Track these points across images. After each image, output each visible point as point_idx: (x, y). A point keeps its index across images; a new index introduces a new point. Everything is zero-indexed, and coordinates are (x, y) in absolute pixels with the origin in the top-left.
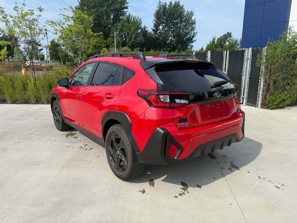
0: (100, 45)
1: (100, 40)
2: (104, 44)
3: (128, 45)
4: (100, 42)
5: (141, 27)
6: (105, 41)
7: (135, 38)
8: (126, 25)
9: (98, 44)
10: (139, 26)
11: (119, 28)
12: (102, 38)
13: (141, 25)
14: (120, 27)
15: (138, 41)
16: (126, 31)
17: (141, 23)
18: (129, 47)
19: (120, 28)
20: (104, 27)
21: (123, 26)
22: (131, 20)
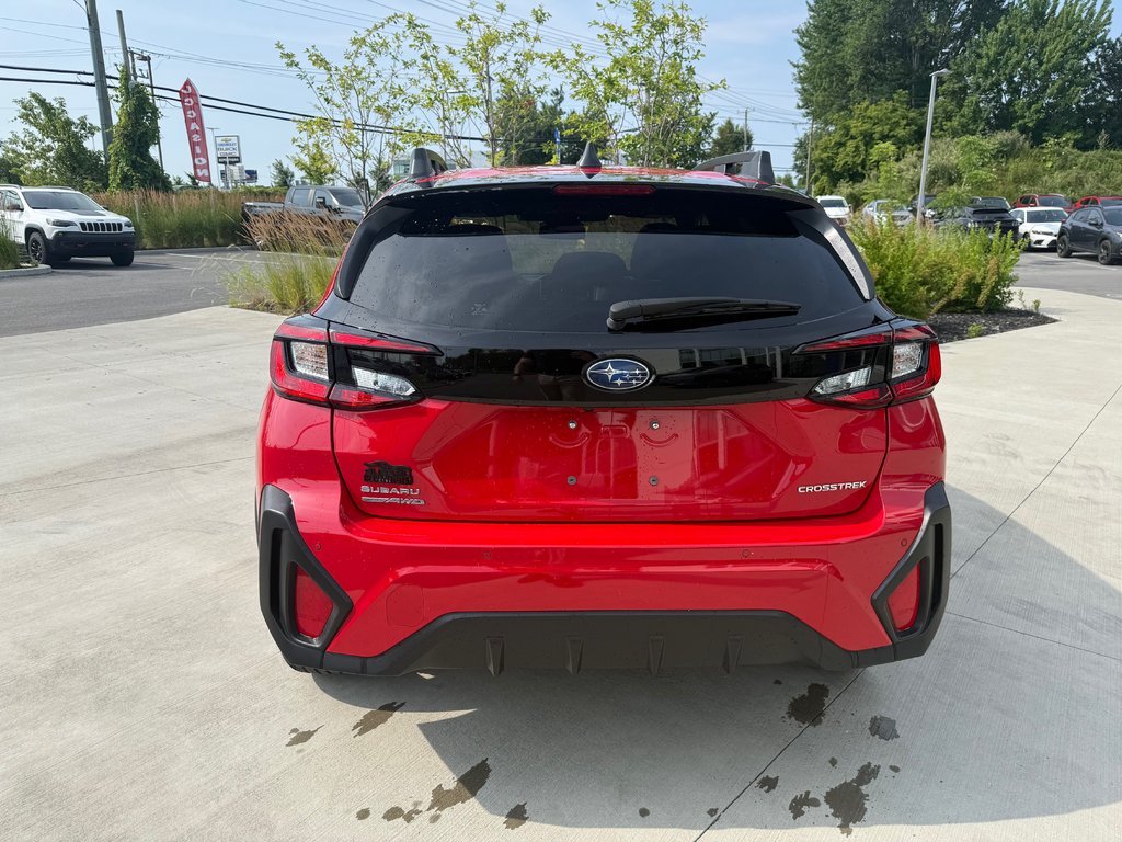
0: (890, 131)
1: (895, 110)
2: (908, 124)
3: (1020, 122)
4: (889, 119)
5: (1105, 36)
6: (912, 115)
7: (1062, 91)
8: (1023, 37)
9: (879, 129)
10: (1094, 34)
11: (987, 54)
12: (902, 103)
13: (1107, 27)
14: (994, 49)
15: (1077, 104)
16: (1018, 63)
17: (1109, 18)
18: (1023, 130)
19: (991, 53)
20: (922, 57)
21: (1008, 42)
22: (1053, 11)
